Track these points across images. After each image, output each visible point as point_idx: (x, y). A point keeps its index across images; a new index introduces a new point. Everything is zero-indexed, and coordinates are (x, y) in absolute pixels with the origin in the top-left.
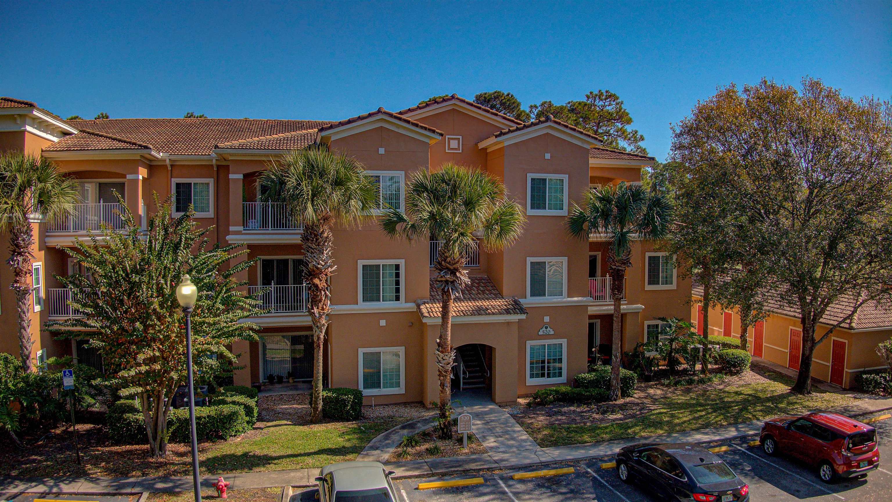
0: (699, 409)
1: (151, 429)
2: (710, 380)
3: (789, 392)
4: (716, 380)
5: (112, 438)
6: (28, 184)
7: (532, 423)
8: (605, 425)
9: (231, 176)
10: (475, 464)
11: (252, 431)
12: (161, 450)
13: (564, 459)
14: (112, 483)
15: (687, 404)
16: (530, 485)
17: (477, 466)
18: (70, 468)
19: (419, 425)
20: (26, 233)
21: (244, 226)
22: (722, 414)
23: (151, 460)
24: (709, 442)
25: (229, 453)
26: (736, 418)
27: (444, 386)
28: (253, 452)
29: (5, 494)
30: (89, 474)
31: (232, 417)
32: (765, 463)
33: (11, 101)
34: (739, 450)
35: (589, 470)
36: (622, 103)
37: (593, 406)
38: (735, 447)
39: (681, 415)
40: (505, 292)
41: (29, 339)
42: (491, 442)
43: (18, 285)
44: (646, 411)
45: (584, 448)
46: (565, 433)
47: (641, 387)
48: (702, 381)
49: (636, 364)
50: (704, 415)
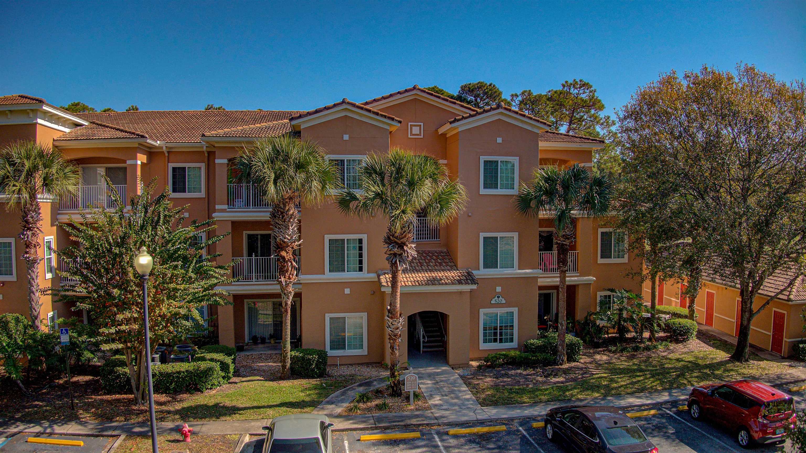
0: (638, 374)
1: (135, 381)
2: (655, 348)
3: (728, 360)
4: (661, 348)
5: (104, 388)
6: (35, 168)
7: (478, 384)
8: (546, 387)
9: (217, 161)
10: (417, 419)
11: (228, 385)
12: (143, 399)
13: (499, 417)
14: (97, 426)
15: (628, 369)
16: (462, 440)
17: (418, 421)
18: (65, 412)
19: (375, 383)
20: (35, 211)
21: (228, 204)
22: (659, 379)
23: (134, 407)
24: (641, 406)
25: (202, 403)
26: (671, 383)
27: (393, 348)
28: (223, 404)
29: (5, 433)
30: (79, 418)
31: (208, 373)
32: (689, 427)
33: (26, 98)
34: (668, 414)
35: (520, 428)
36: (595, 91)
37: (539, 370)
38: (665, 411)
39: (620, 380)
40: (459, 264)
41: (37, 302)
42: (436, 400)
43: (28, 255)
44: (588, 375)
45: (521, 408)
46: (507, 394)
47: (590, 353)
48: (647, 349)
49: (586, 331)
50: (642, 380)
